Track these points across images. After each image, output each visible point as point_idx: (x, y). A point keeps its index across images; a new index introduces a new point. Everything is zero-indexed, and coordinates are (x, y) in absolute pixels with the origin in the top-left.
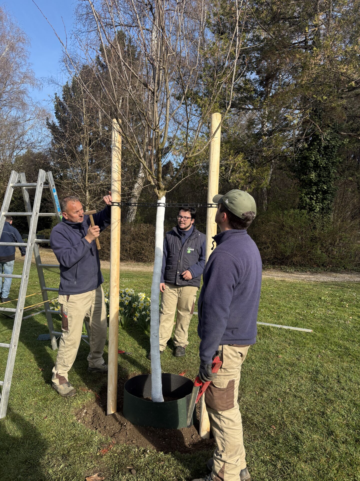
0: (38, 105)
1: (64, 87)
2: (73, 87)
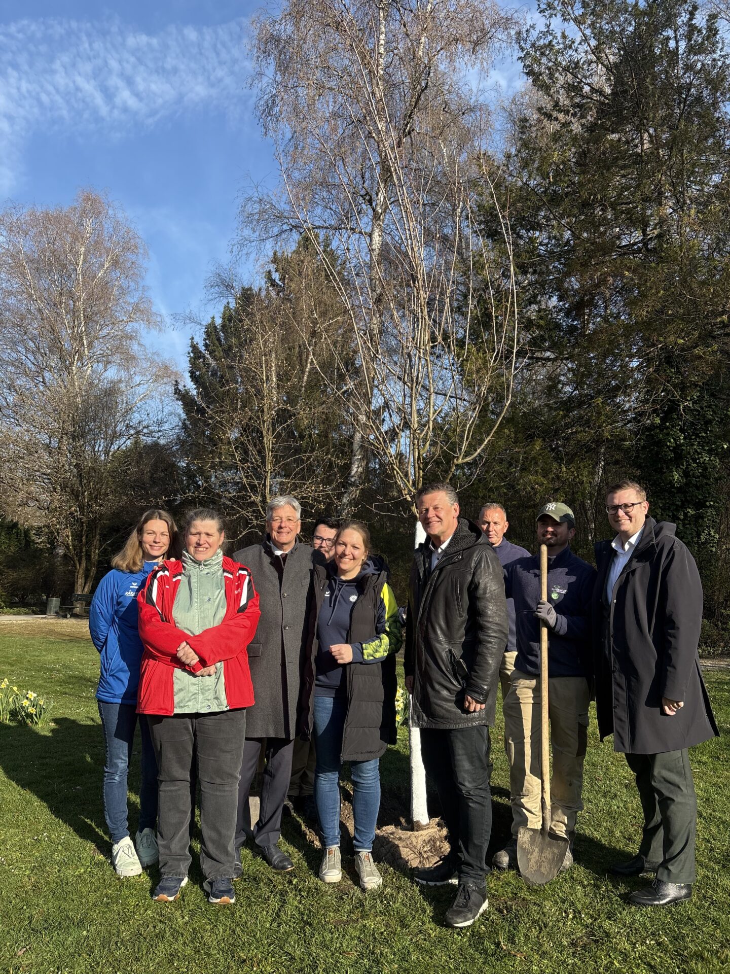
0: (156, 358)
1: (207, 327)
2: (223, 326)
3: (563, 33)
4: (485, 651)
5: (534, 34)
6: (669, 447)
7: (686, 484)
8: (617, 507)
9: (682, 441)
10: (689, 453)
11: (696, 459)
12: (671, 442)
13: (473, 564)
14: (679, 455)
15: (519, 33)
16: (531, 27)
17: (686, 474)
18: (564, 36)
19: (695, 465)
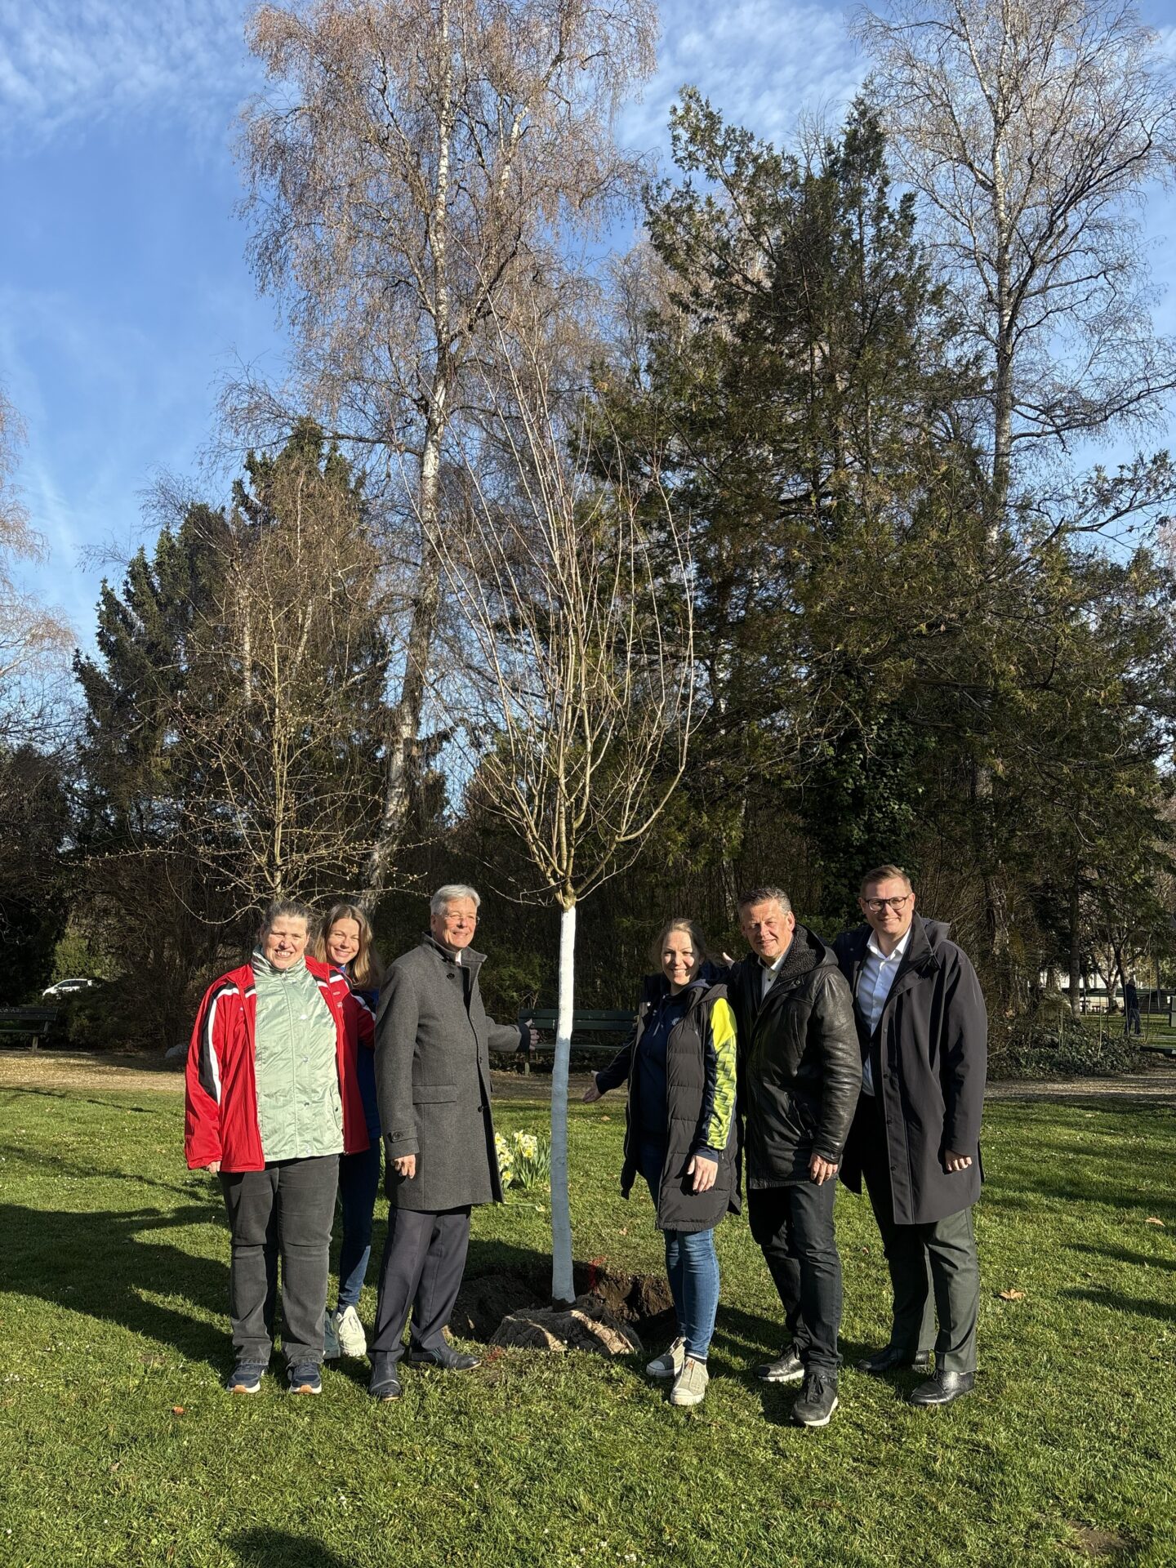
0: (30, 605)
1: (132, 564)
2: (159, 564)
3: (709, 199)
4: (834, 1100)
5: (668, 194)
6: (846, 789)
7: (868, 842)
8: (883, 902)
9: (864, 781)
10: (873, 799)
11: (882, 807)
12: (850, 784)
13: (814, 993)
14: (859, 800)
15: (646, 188)
16: (664, 182)
17: (869, 828)
18: (709, 203)
19: (880, 816)
